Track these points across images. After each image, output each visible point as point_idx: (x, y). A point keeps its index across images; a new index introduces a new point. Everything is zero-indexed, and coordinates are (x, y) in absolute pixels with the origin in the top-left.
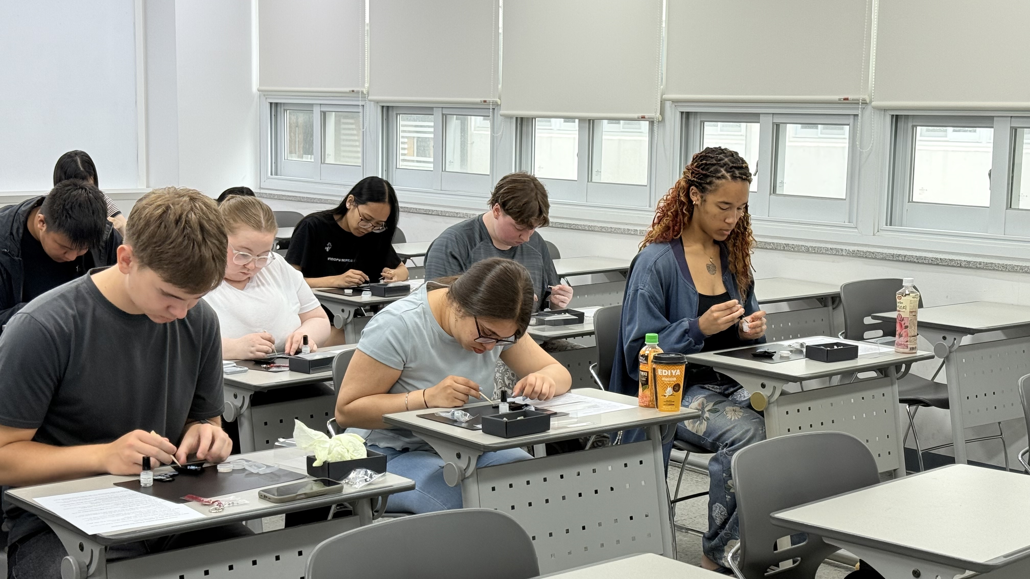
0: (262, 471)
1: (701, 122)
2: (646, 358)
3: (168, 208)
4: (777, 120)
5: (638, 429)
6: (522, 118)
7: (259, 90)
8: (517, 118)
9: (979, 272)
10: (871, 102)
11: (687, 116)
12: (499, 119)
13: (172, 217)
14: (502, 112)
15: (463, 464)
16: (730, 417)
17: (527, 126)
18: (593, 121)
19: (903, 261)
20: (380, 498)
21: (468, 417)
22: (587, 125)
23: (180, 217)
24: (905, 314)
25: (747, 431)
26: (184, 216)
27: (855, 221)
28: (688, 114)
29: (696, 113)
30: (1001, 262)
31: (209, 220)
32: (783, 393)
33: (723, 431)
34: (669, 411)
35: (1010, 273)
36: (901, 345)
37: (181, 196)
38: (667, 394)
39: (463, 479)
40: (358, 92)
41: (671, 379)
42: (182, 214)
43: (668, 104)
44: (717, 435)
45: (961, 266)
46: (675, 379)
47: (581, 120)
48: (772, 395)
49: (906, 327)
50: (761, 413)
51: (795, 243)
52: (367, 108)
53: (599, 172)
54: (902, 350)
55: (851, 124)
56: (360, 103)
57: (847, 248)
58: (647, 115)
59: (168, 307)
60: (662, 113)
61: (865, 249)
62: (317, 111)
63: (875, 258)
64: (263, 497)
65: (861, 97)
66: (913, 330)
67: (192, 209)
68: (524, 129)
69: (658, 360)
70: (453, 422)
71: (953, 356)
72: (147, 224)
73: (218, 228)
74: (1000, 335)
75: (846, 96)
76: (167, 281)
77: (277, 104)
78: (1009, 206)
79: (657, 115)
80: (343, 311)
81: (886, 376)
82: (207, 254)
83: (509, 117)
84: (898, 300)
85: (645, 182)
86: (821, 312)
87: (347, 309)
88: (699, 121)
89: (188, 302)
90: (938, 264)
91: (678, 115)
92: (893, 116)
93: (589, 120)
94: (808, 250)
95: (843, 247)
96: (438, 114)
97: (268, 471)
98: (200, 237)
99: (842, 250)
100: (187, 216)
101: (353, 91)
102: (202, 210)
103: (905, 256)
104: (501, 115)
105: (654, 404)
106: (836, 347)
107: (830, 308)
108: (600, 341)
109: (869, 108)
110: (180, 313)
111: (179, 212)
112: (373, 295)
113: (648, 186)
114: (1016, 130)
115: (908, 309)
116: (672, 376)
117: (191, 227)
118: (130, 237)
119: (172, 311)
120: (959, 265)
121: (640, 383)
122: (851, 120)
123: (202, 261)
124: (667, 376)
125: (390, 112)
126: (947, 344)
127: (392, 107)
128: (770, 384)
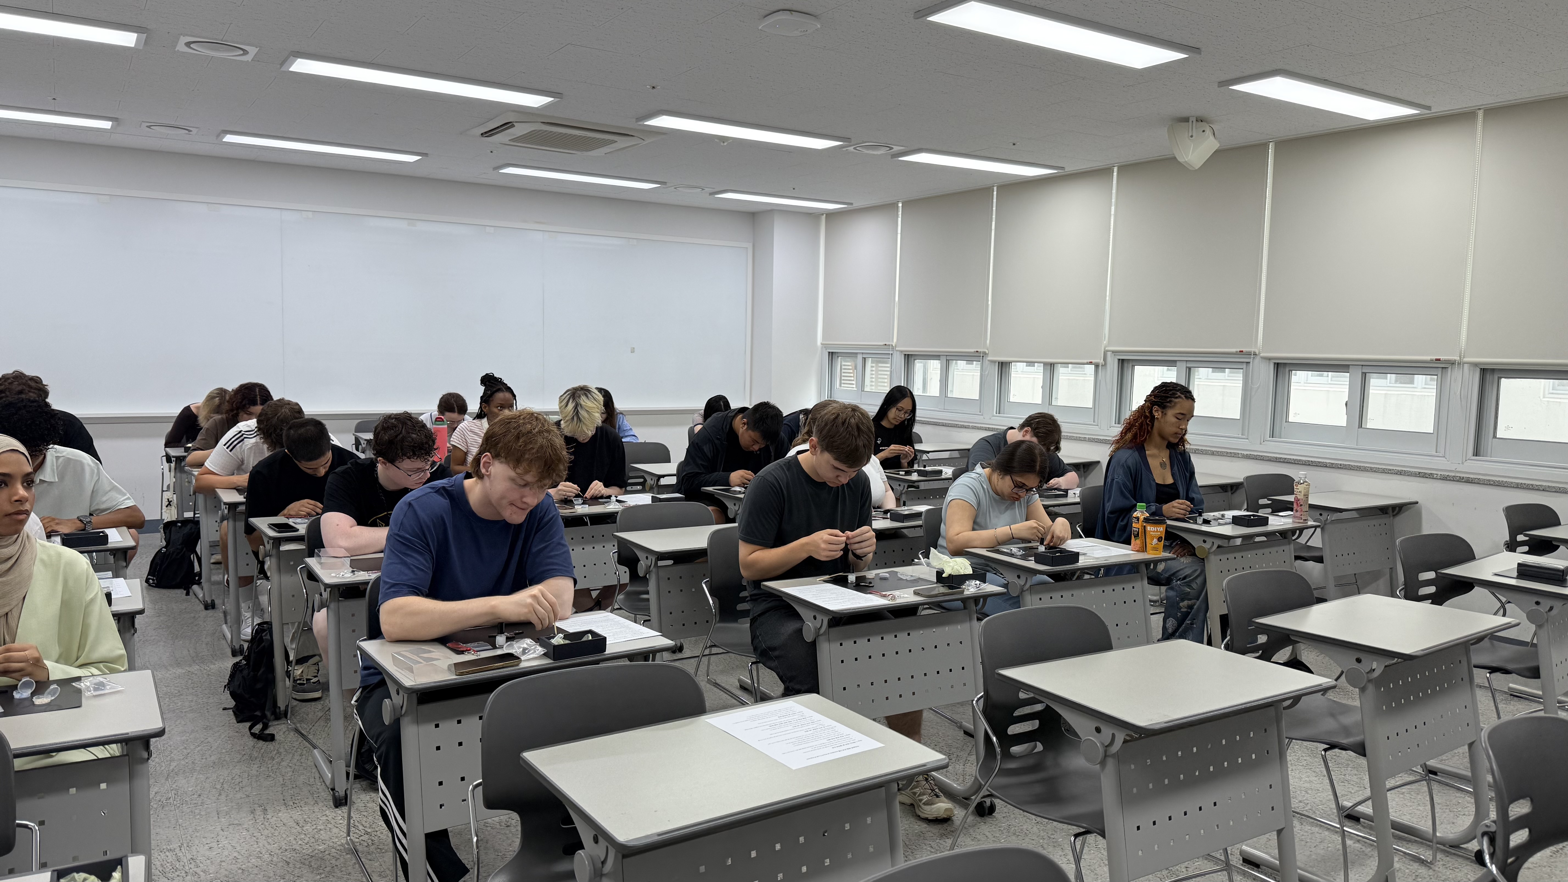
0: (909, 578)
1: (1132, 366)
2: (1138, 519)
3: (838, 415)
4: (1189, 365)
5: (1117, 567)
6: (1002, 363)
7: (822, 344)
8: (999, 363)
9: (1341, 471)
10: (1259, 353)
11: (1122, 362)
12: (986, 363)
13: (840, 420)
14: (989, 358)
15: (1021, 582)
16: (1182, 561)
17: (1006, 368)
18: (1054, 364)
19: (1283, 462)
20: (982, 600)
21: (1022, 552)
22: (1049, 367)
23: (845, 420)
24: (1301, 497)
25: (1196, 571)
26: (848, 420)
27: (1246, 434)
28: (1123, 360)
29: (1129, 360)
30: (1356, 464)
31: (863, 423)
32: (1219, 547)
33: (1178, 569)
34: (1155, 554)
35: (1362, 472)
36: (1297, 517)
37: (847, 408)
38: (1154, 543)
39: (1022, 591)
40: (889, 345)
41: (1157, 533)
42: (846, 418)
43: (1109, 354)
44: (1172, 572)
45: (1326, 467)
46: (1159, 533)
47: (1045, 364)
48: (1211, 548)
49: (1301, 505)
50: (1203, 559)
51: (1204, 448)
52: (895, 356)
53: (1056, 398)
54: (1297, 521)
55: (1244, 369)
56: (891, 352)
57: (1243, 452)
58: (1093, 361)
59: (838, 476)
60: (1105, 359)
61: (1256, 454)
62: (860, 357)
63: (1263, 460)
64: (916, 593)
65: (1252, 350)
66: (1306, 508)
67: (853, 416)
68: (1004, 370)
69: (1146, 520)
70: (1012, 555)
71: (1327, 527)
72: (826, 425)
73: (868, 428)
74: (1355, 515)
75: (1242, 350)
76: (836, 459)
77: (832, 353)
78: (1360, 426)
79: (1101, 361)
80: (900, 485)
81: (1285, 538)
82: (861, 443)
83: (993, 362)
84: (1295, 487)
85: (1090, 405)
86: (1222, 496)
87: (902, 484)
88: (1131, 365)
89: (849, 474)
90: (1309, 465)
91: (1116, 361)
92: (1275, 363)
93: (1051, 364)
94: (1213, 453)
95: (1240, 452)
96: (944, 359)
97: (912, 578)
98: (856, 433)
99: (1238, 454)
100: (849, 420)
101: (886, 345)
102: (859, 417)
103: (1285, 459)
104: (989, 361)
105: (1143, 549)
106: (1252, 517)
107: (1230, 493)
108: (1084, 509)
109: (1258, 357)
110: (844, 480)
111: (844, 417)
112: (919, 475)
113: (1093, 409)
114: (1365, 374)
115: (1303, 493)
116: (1157, 531)
117: (851, 427)
118: (816, 433)
119: (840, 479)
120: (1325, 466)
121: (1133, 536)
122: (1244, 366)
123: (857, 449)
124: (1154, 531)
125: (910, 359)
126: (1322, 518)
127: (912, 355)
128: (1209, 540)
